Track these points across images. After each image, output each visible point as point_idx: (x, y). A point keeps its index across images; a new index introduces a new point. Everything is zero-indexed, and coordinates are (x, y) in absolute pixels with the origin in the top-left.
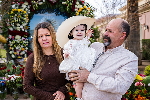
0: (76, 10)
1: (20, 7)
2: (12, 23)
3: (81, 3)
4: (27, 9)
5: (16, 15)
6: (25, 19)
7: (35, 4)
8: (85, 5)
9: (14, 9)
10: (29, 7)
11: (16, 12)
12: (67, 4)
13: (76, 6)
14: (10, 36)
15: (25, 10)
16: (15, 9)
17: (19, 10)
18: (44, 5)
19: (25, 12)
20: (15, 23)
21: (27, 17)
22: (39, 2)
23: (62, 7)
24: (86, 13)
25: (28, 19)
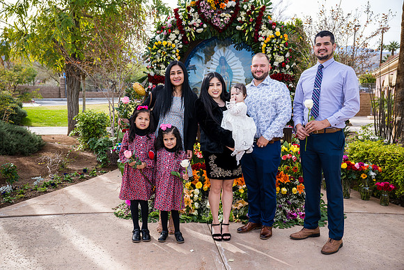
0: (260, 39)
1: (167, 38)
2: (154, 63)
3: (270, 26)
4: (176, 41)
5: (159, 51)
6: (174, 56)
7: (190, 32)
8: (278, 29)
9: (157, 41)
10: (180, 38)
11: (160, 47)
12: (245, 30)
13: (260, 33)
14: (151, 84)
15: (173, 42)
16: (160, 42)
17: (165, 43)
18: (206, 32)
19: (174, 45)
20: (157, 63)
21: (177, 54)
22: (197, 28)
23: (237, 35)
24: (279, 45)
25: (179, 58)
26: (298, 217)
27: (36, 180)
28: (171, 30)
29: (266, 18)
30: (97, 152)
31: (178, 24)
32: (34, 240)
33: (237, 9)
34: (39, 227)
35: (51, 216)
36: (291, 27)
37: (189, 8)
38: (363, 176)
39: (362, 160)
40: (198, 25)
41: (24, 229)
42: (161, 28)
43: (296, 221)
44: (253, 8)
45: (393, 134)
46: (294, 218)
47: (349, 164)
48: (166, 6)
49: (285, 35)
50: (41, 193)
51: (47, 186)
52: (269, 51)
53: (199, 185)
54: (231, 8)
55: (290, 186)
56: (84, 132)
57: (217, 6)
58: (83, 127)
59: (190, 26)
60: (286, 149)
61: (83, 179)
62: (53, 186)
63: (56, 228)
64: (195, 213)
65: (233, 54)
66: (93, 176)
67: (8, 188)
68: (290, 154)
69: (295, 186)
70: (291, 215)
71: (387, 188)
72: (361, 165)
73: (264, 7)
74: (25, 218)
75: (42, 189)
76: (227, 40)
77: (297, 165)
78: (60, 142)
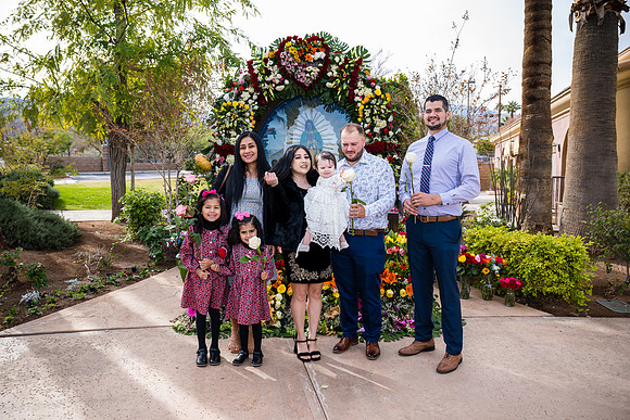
0: (357, 99)
1: (238, 97)
2: (222, 130)
3: (368, 83)
4: (250, 101)
5: (229, 114)
6: (248, 120)
7: (268, 90)
8: (378, 87)
9: (226, 102)
10: (255, 97)
11: (229, 108)
12: (337, 88)
13: (356, 91)
14: (218, 156)
15: (247, 102)
16: (229, 103)
17: (235, 104)
18: (288, 89)
19: (247, 107)
20: (226, 129)
21: (252, 118)
22: (276, 85)
23: (327, 94)
24: (379, 106)
25: (254, 122)
26: (408, 326)
27: (70, 284)
28: (244, 87)
29: (363, 73)
30: (149, 244)
31: (252, 80)
32: (69, 366)
33: (327, 62)
34: (74, 348)
35: (91, 333)
36: (394, 83)
37: (266, 61)
38: (485, 271)
39: (483, 250)
40: (277, 82)
41: (56, 352)
42: (230, 85)
43: (406, 331)
44: (346, 61)
45: (517, 215)
46: (403, 327)
47: (468, 257)
48: (237, 56)
49: (387, 95)
50: (77, 301)
51: (85, 292)
52: (367, 114)
53: (282, 288)
54: (320, 60)
55: (397, 288)
56: (133, 217)
57: (302, 58)
58: (131, 211)
59: (268, 83)
60: (392, 240)
61: (131, 281)
62: (94, 291)
63: (98, 348)
64: (278, 325)
65: (323, 117)
66: (145, 277)
67: (34, 295)
68: (397, 247)
69: (404, 287)
70: (399, 324)
71: (512, 284)
72: (483, 257)
73: (360, 60)
74: (57, 336)
75: (79, 296)
76: (315, 100)
77: (405, 261)
78: (102, 231)
